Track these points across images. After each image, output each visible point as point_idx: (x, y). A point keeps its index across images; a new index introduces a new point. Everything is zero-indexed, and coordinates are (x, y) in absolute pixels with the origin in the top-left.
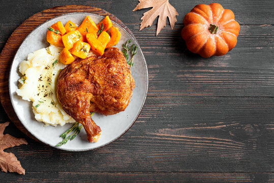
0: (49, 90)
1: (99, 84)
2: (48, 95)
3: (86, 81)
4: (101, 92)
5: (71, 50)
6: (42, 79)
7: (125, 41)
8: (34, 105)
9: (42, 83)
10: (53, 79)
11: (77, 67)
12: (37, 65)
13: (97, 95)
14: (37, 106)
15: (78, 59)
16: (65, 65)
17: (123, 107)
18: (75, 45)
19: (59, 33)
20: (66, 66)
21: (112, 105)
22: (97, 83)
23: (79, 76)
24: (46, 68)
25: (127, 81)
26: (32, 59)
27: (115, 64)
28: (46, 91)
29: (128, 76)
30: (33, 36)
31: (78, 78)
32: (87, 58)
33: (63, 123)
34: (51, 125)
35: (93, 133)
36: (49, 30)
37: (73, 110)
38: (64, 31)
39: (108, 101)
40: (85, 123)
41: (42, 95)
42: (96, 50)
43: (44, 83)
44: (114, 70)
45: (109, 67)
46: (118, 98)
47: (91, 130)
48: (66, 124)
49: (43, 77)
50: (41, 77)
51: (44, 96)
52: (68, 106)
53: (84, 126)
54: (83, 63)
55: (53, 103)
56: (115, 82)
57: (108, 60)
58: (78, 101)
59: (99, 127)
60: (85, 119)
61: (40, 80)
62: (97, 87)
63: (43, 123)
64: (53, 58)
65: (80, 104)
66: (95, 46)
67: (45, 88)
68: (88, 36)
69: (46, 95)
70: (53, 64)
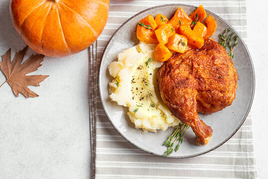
0: (145, 92)
1: (203, 79)
2: (145, 98)
3: (191, 77)
4: (207, 87)
5: (168, 45)
6: (134, 81)
7: (222, 31)
8: (131, 109)
9: (135, 86)
10: (150, 79)
11: (177, 63)
12: (131, 65)
13: (202, 91)
14: (136, 111)
15: (176, 54)
16: (160, 62)
17: (230, 100)
18: (170, 39)
19: (150, 28)
20: (162, 64)
21: (219, 100)
22: (202, 78)
24: (139, 68)
25: (231, 73)
26: (125, 59)
27: (218, 55)
28: (141, 94)
29: (231, 67)
30: (119, 34)
32: (185, 52)
33: (165, 127)
34: (150, 131)
35: (204, 134)
36: (139, 25)
37: (182, 109)
38: (155, 26)
39: (216, 97)
40: (194, 124)
41: (137, 98)
42: (194, 42)
43: (138, 84)
44: (218, 62)
45: (213, 59)
46: (223, 92)
47: (201, 131)
48: (169, 128)
49: (136, 78)
50: (133, 79)
51: (140, 100)
52: (177, 104)
53: (193, 128)
54: (183, 57)
55: (152, 106)
56: (219, 74)
57: (210, 51)
58: (186, 100)
59: (210, 127)
60: (193, 120)
61: (133, 82)
62: (202, 82)
63: (141, 130)
64: (146, 55)
65: (188, 103)
66: (194, 38)
67: (140, 90)
68: (182, 28)
69: (143, 98)
70: (147, 63)
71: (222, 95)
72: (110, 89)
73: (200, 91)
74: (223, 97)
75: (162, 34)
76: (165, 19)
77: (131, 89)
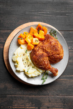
0: (29, 63)
1: (49, 52)
4: (51, 54)
5: (31, 43)
7: (50, 31)
8: (26, 71)
9: (24, 62)
10: (29, 58)
11: (37, 49)
12: (20, 55)
14: (28, 72)
15: (36, 46)
18: (32, 40)
19: (22, 38)
20: (32, 51)
23: (40, 52)
24: (24, 55)
30: (12, 44)
31: (40, 53)
32: (39, 44)
33: (40, 74)
34: (35, 77)
35: (55, 72)
36: (18, 39)
38: (24, 37)
41: (27, 66)
42: (41, 39)
45: (50, 43)
48: (42, 73)
49: (24, 59)
53: (50, 71)
54: (39, 46)
55: (33, 68)
56: (55, 48)
57: (48, 40)
58: (45, 62)
60: (50, 68)
61: (23, 61)
63: (32, 77)
64: (25, 49)
65: (46, 63)
66: (40, 37)
67: (26, 63)
68: (35, 35)
69: (29, 66)
70: (26, 52)
71: (59, 56)
72: (16, 67)
73: (49, 57)
74: (59, 57)
75: (28, 40)
76: (27, 33)
77: (23, 63)
